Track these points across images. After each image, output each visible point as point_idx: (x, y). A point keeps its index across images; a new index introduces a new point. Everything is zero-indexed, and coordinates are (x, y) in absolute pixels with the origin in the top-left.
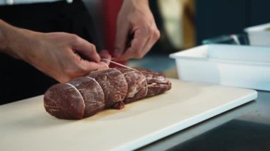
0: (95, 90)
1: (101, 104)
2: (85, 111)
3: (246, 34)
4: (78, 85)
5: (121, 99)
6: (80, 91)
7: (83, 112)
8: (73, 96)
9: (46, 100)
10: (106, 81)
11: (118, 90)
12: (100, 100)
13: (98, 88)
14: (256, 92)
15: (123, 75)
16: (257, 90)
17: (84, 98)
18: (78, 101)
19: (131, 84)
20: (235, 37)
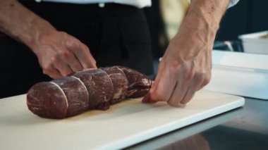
0: (79, 89)
1: (85, 104)
3: (241, 41)
4: (62, 84)
5: (106, 100)
6: (64, 90)
7: (66, 111)
8: (56, 95)
9: (29, 99)
10: (91, 82)
11: (103, 91)
12: (84, 100)
13: (83, 88)
14: (243, 99)
16: (245, 97)
17: (67, 98)
18: (61, 100)
19: (116, 85)
20: (229, 44)
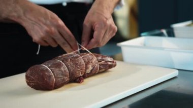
0: (62, 69)
1: (67, 79)
2: (55, 84)
3: (172, 29)
4: (50, 65)
5: (81, 75)
6: (51, 70)
8: (46, 73)
9: (27, 77)
10: (69, 63)
11: (78, 68)
12: (66, 76)
13: (64, 68)
14: (177, 71)
15: (81, 58)
17: (54, 75)
18: (50, 77)
19: (87, 64)
20: (164, 31)
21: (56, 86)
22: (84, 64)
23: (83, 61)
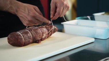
0: (29, 35)
1: (31, 41)
2: (24, 43)
3: (94, 16)
4: (21, 33)
5: (39, 39)
6: (22, 35)
7: (23, 43)
8: (19, 37)
10: (33, 32)
11: (38, 35)
12: (30, 39)
13: (30, 34)
14: (94, 39)
15: (40, 29)
17: (24, 38)
18: (21, 39)
19: (43, 33)
20: (89, 17)
21: (25, 45)
22: (41, 33)
23: (41, 31)
